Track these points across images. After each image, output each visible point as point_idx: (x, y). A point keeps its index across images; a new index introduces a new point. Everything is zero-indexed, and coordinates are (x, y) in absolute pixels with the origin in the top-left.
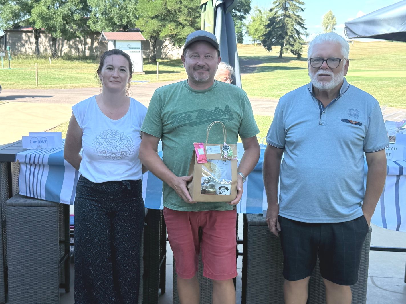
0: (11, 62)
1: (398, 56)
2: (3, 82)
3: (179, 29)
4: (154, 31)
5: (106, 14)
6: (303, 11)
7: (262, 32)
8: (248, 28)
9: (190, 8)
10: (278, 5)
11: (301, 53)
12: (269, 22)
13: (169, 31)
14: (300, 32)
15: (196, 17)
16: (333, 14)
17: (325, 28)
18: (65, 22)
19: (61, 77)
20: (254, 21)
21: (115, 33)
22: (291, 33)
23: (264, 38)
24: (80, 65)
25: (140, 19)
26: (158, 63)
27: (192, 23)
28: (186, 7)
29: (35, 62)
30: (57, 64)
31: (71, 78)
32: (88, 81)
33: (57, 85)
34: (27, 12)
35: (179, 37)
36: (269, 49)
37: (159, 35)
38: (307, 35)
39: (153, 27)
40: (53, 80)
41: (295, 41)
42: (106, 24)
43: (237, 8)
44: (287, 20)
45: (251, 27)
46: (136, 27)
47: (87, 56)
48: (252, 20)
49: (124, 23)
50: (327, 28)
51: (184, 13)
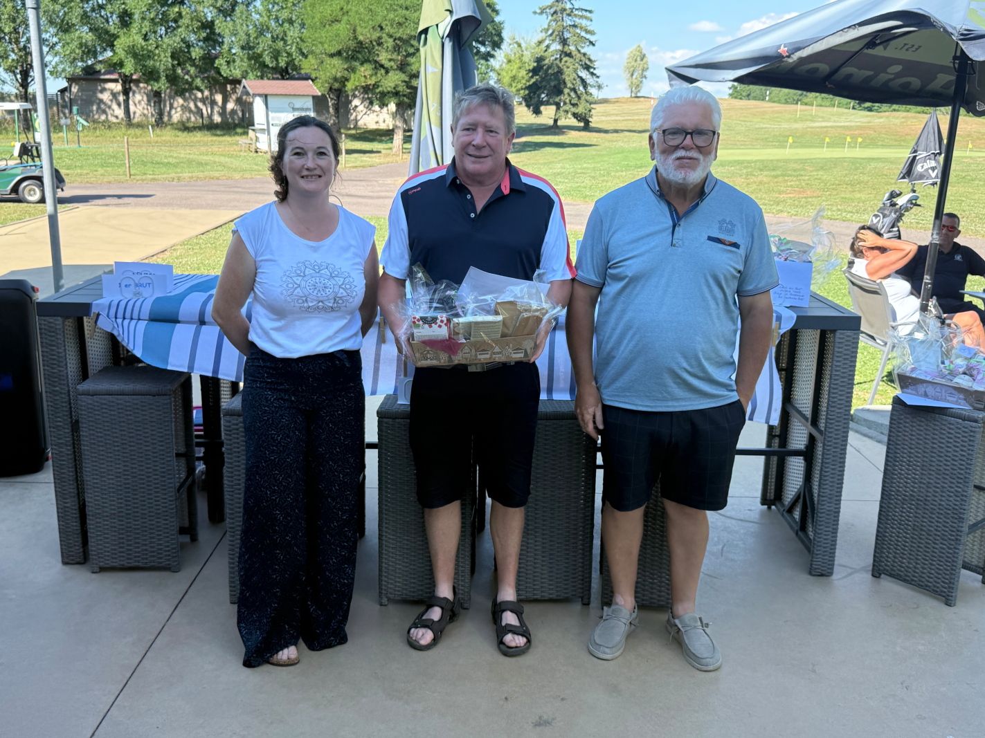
0: (81, 134)
1: (748, 124)
2: (68, 172)
3: (379, 75)
4: (335, 79)
5: (250, 48)
6: (594, 45)
7: (524, 82)
8: (499, 74)
9: (400, 39)
10: (551, 35)
11: (590, 119)
12: (535, 64)
13: (363, 79)
14: (588, 82)
15: (409, 55)
16: (644, 52)
17: (629, 75)
18: (176, 62)
19: (170, 160)
20: (509, 61)
21: (266, 81)
22: (573, 84)
23: (527, 92)
24: (206, 139)
25: (310, 56)
26: (343, 136)
27: (401, 64)
28: (391, 36)
29: (125, 134)
30: (164, 138)
31: (190, 162)
32: (219, 168)
33: (165, 176)
34: (107, 46)
35: (380, 89)
36: (537, 112)
37: (345, 86)
38: (600, 87)
39: (334, 71)
40: (157, 166)
41: (579, 98)
42: (250, 66)
43: (480, 39)
44: (566, 62)
45: (504, 73)
46: (303, 72)
47: (217, 123)
48: (505, 60)
49: (282, 64)
50: (632, 75)
51: (388, 47)
